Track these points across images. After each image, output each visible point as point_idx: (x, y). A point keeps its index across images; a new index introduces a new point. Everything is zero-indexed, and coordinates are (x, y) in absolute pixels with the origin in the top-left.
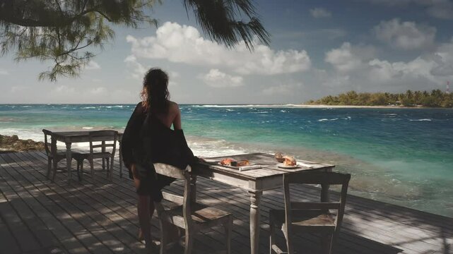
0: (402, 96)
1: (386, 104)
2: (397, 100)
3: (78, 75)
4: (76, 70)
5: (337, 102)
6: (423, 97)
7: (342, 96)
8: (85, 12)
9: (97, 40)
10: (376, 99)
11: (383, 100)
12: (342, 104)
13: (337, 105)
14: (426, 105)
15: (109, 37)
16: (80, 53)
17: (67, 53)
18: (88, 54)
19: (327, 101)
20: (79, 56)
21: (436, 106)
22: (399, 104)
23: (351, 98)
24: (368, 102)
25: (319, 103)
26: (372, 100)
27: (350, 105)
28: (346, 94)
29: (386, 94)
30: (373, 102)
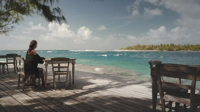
0: (158, 46)
1: (152, 50)
2: (157, 48)
3: (8, 35)
4: (7, 33)
5: (132, 49)
6: (166, 47)
7: (134, 46)
8: (10, 10)
9: (16, 21)
10: (148, 47)
11: (151, 48)
12: (135, 50)
13: (132, 50)
14: (168, 50)
15: (21, 20)
16: (9, 26)
17: (3, 26)
18: (12, 27)
19: (128, 48)
20: (8, 27)
21: (172, 50)
22: (157, 49)
23: (138, 47)
24: (145, 49)
25: (125, 49)
26: (147, 48)
27: (137, 50)
28: (136, 45)
29: (152, 45)
30: (147, 49)
